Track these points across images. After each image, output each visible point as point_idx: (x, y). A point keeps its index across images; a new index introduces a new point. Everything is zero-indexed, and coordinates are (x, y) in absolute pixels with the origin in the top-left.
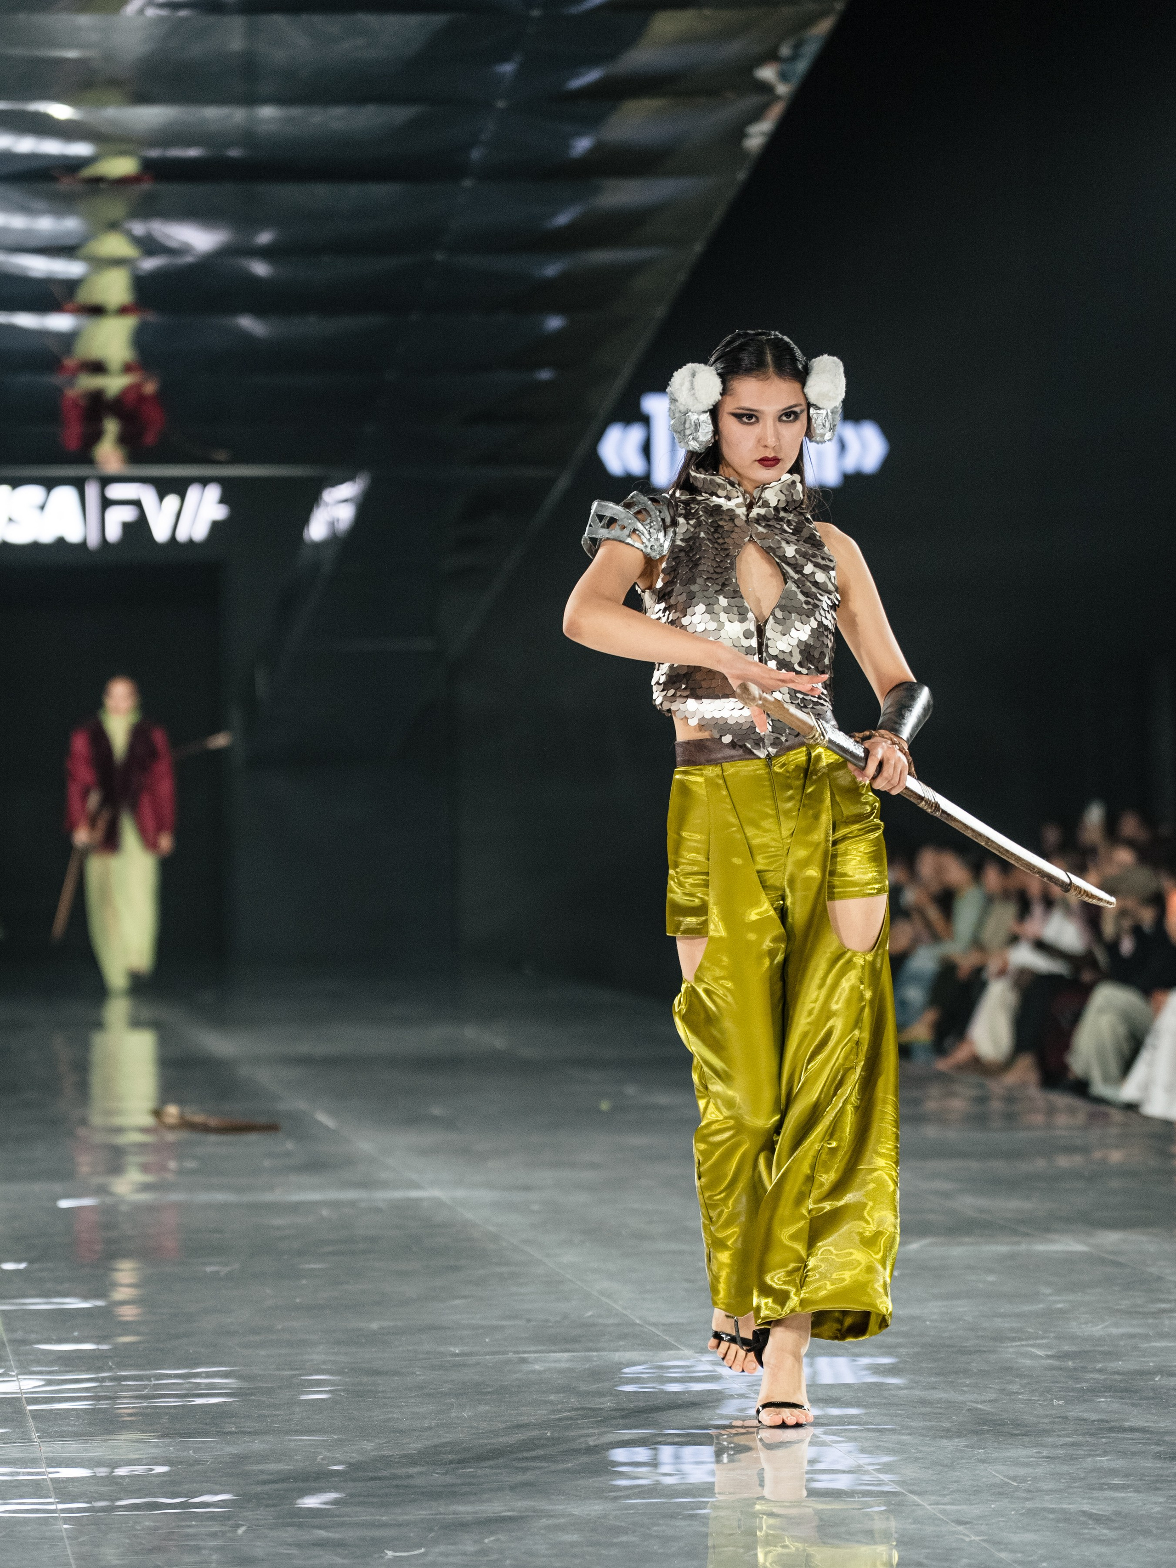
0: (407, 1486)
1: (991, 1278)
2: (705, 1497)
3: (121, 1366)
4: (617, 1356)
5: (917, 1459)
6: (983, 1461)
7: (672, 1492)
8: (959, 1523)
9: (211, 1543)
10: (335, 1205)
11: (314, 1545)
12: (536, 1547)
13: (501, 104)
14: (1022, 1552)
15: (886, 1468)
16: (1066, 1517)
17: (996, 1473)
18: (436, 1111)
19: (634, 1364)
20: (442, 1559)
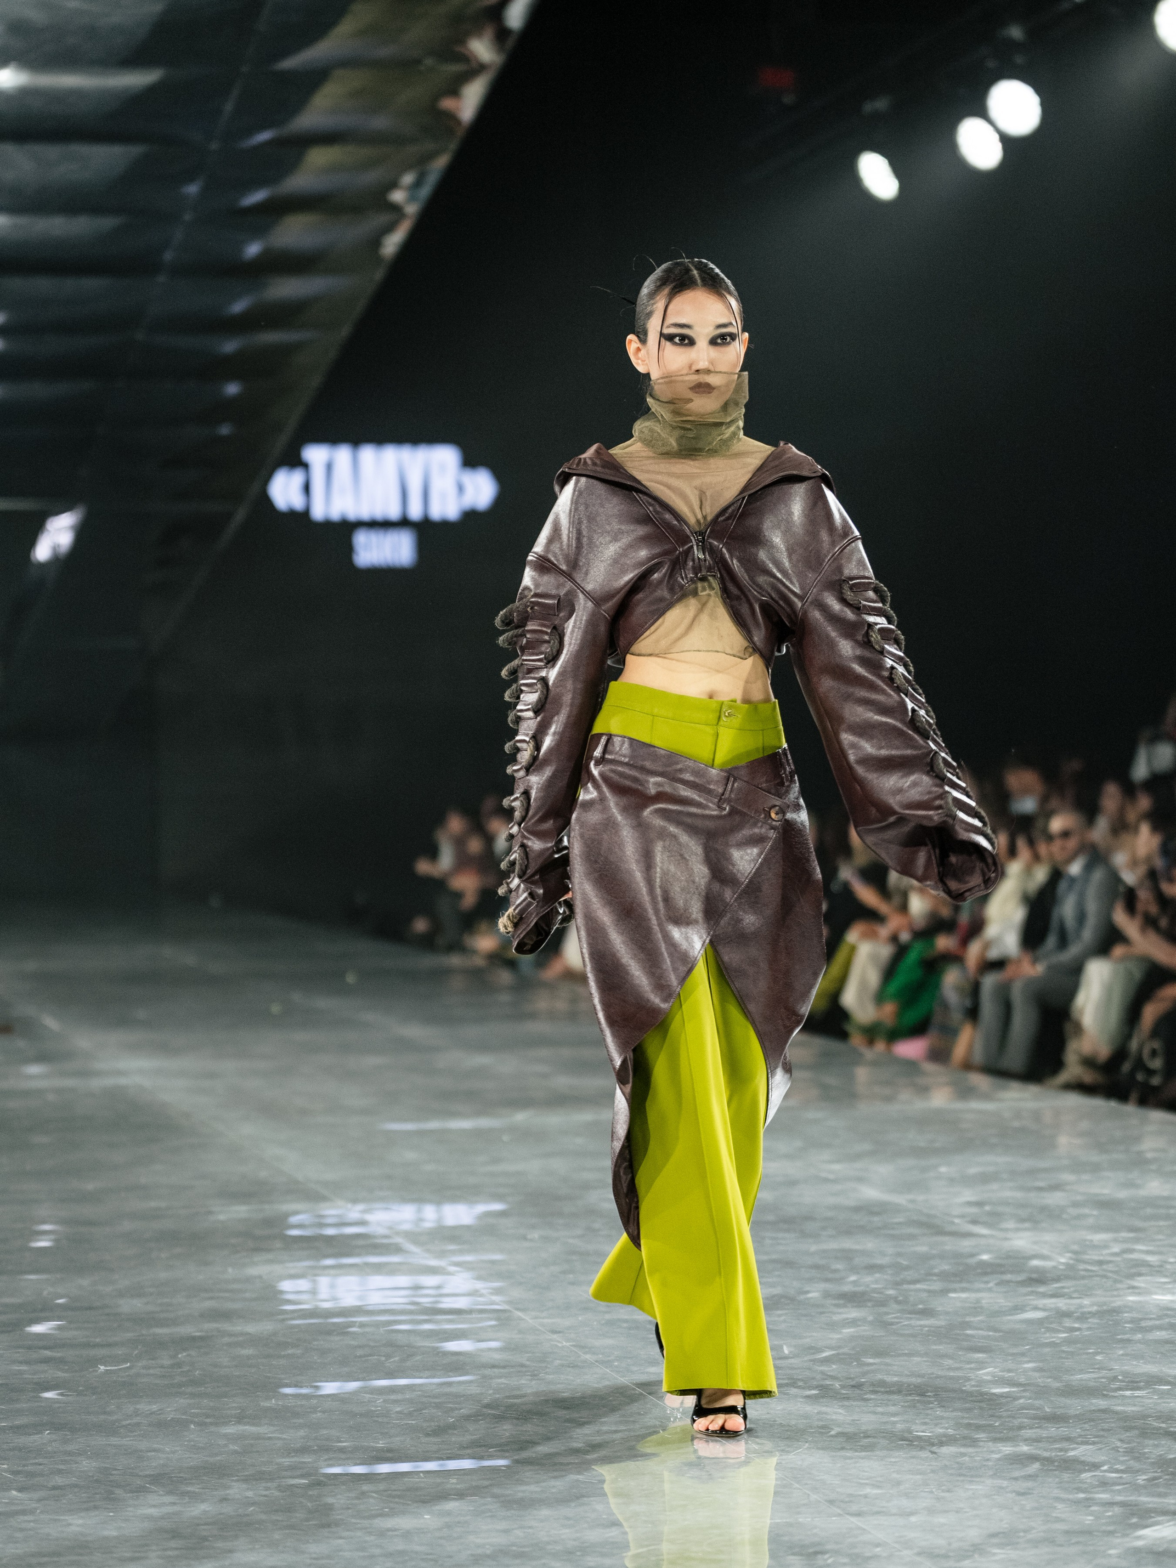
0: (115, 1314)
1: (579, 1141)
2: (354, 1316)
4: (286, 1207)
5: (521, 1284)
6: (573, 1284)
7: (329, 1314)
8: (554, 1332)
10: (59, 1091)
11: (41, 1362)
12: (220, 1360)
13: (188, 217)
14: (603, 1354)
15: (498, 1291)
18: (141, 1014)
19: (297, 1213)
20: (144, 1371)
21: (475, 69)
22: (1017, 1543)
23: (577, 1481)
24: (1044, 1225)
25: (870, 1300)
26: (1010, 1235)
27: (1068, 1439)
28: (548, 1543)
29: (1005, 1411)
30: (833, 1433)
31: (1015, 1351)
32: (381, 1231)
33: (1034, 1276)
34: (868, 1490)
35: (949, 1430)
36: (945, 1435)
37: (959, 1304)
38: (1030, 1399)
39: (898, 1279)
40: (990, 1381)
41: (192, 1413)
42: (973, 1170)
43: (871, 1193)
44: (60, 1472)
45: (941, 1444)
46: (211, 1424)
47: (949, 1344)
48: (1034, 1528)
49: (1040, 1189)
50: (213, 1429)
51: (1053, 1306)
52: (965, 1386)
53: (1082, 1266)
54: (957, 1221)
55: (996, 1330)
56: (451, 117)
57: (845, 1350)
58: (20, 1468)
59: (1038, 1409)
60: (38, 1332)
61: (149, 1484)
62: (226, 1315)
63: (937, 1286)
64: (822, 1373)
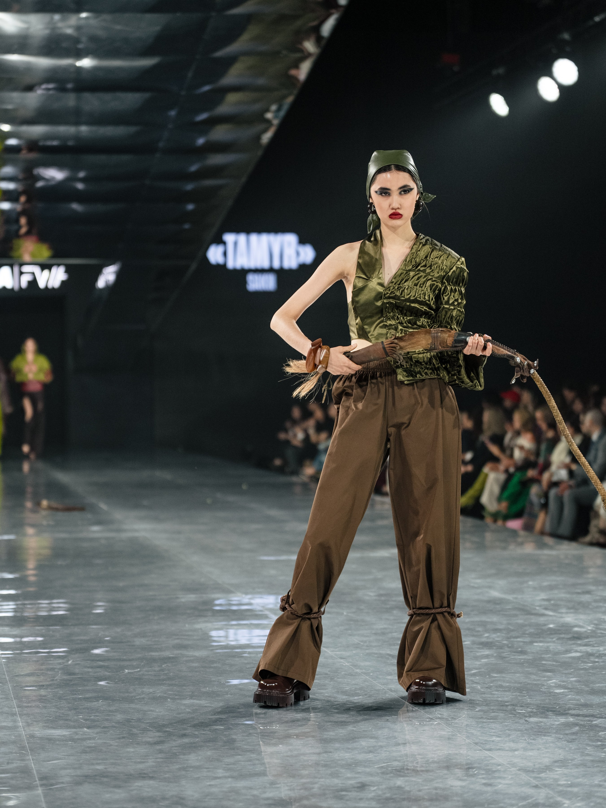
0: (133, 645)
3: (25, 599)
4: (213, 596)
6: (350, 635)
8: (341, 658)
9: (58, 667)
10: (107, 539)
11: (98, 668)
12: (182, 668)
14: (365, 669)
16: (381, 656)
17: (355, 640)
18: (145, 502)
19: (218, 599)
20: (146, 673)
21: (307, 56)
22: (568, 766)
23: (353, 730)
24: (580, 611)
25: (494, 646)
26: (564, 615)
27: (593, 716)
28: (339, 760)
29: (561, 701)
30: (477, 710)
31: (566, 672)
32: (259, 608)
33: (575, 635)
34: (494, 738)
35: (534, 710)
36: (532, 712)
37: (538, 649)
38: (574, 695)
39: (509, 636)
40: (553, 686)
41: (169, 693)
42: (545, 584)
43: (495, 594)
44: (107, 720)
45: (530, 716)
46: (178, 699)
47: (533, 668)
48: (576, 759)
49: (579, 593)
50: (178, 701)
51: (585, 650)
52: (542, 689)
53: (599, 631)
54: (537, 608)
55: (557, 662)
56: (295, 79)
57: (483, 670)
58: (88, 718)
59: (578, 700)
60: (96, 653)
61: (149, 727)
62: (185, 647)
63: (528, 640)
64: (472, 681)
